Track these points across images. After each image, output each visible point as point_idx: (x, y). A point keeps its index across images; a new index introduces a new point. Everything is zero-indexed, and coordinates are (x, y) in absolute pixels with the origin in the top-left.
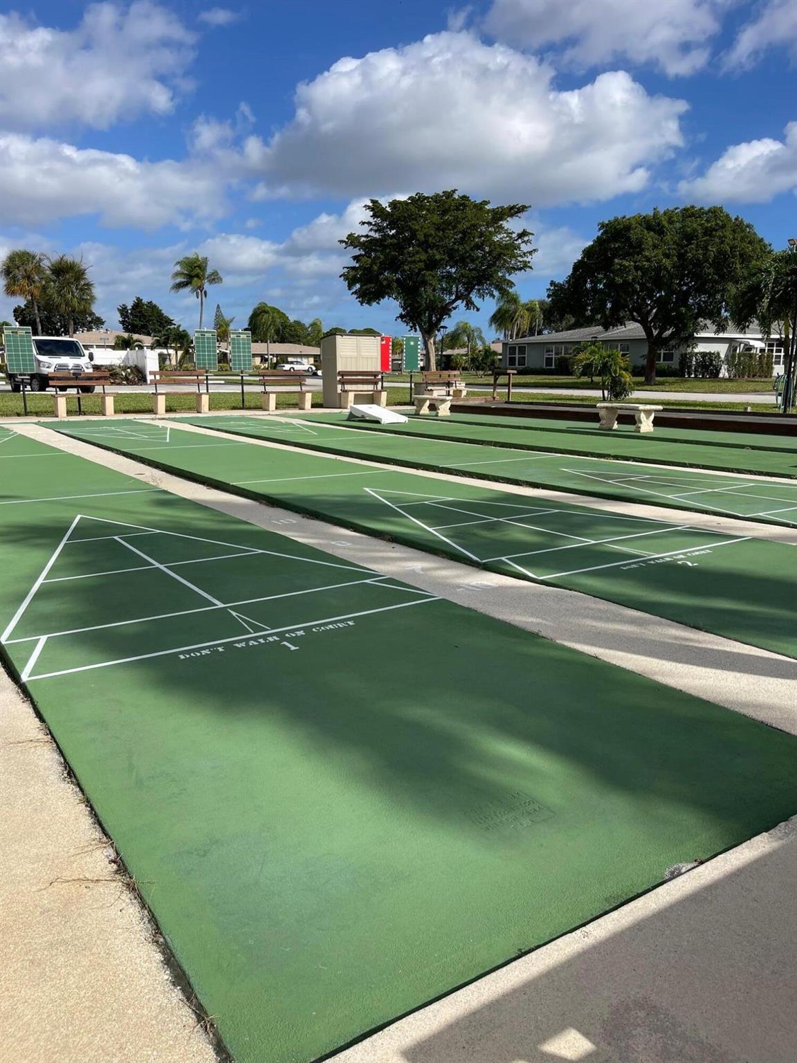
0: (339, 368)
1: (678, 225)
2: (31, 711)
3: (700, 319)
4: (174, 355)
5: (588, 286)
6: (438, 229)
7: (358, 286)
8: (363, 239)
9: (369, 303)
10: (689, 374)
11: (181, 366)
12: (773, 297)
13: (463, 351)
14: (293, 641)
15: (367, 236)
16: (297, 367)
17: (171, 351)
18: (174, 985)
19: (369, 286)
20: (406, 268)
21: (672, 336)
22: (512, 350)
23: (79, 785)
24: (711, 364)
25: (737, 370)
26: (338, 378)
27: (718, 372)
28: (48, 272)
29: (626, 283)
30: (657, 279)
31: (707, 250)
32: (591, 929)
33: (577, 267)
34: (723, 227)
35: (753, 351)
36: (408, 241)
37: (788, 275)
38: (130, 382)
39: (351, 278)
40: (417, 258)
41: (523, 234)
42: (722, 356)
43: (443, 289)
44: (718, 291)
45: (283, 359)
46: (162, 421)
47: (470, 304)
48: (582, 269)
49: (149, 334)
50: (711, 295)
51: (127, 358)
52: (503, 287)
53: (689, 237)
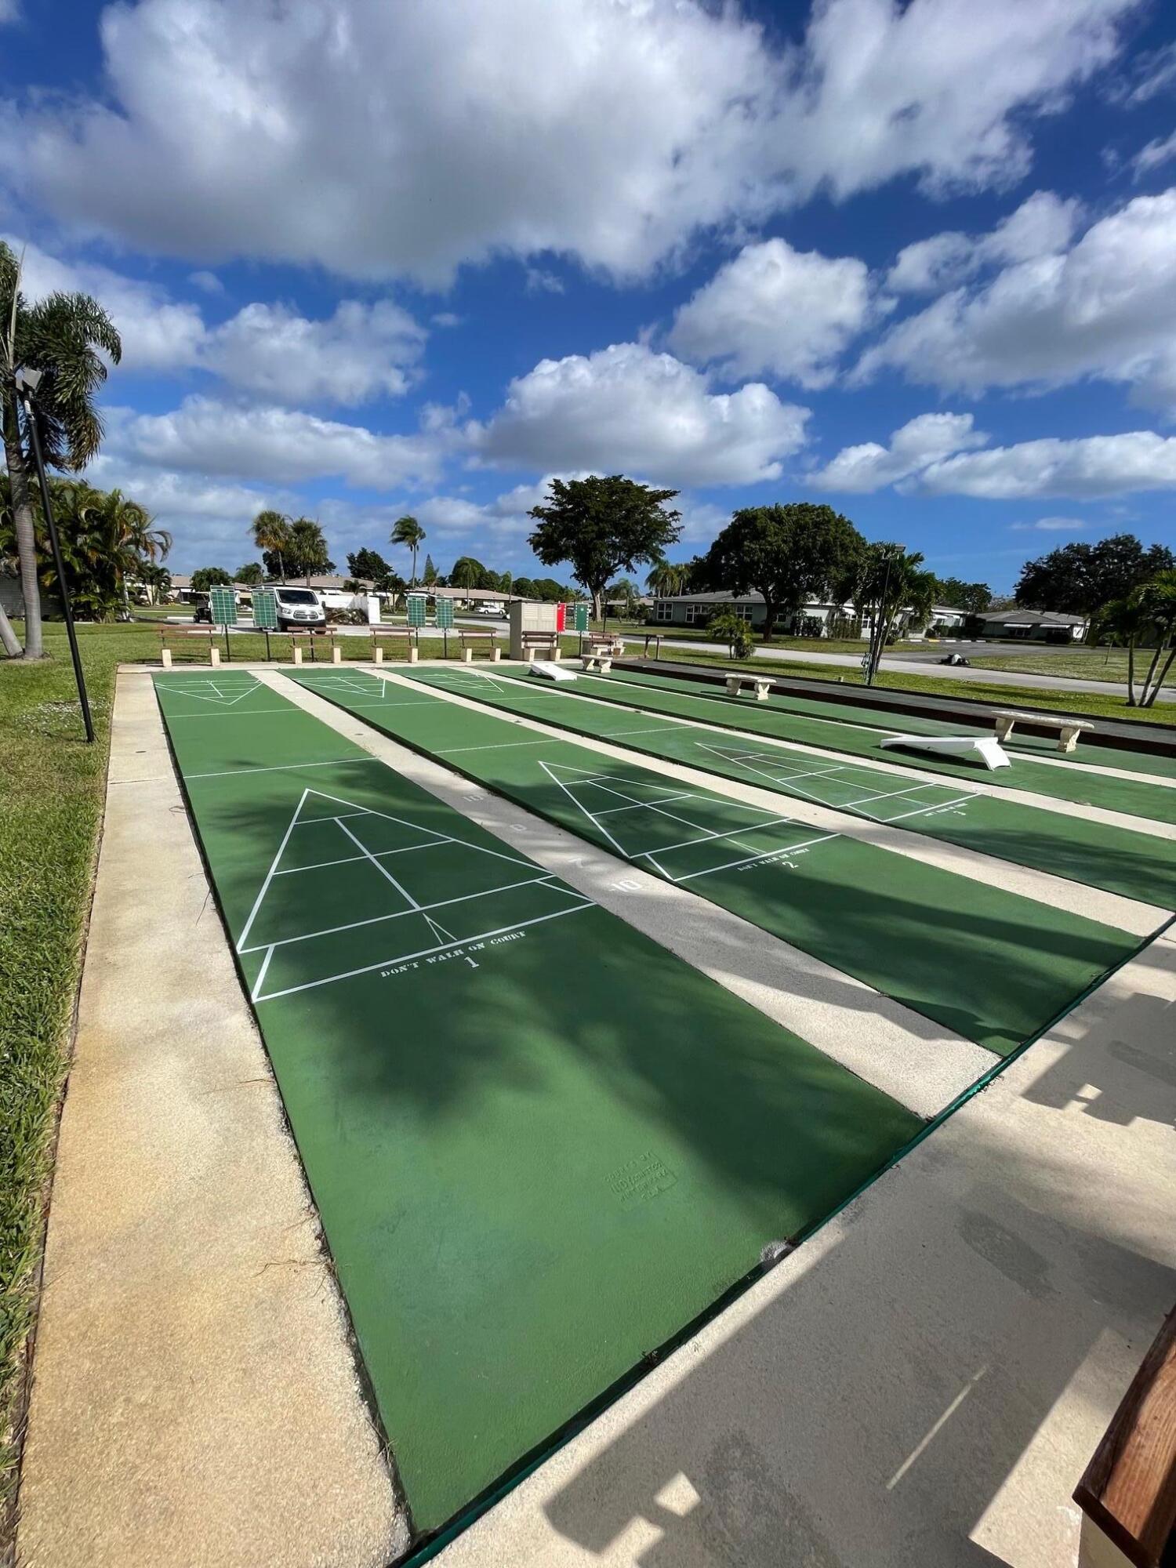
0: (523, 629)
1: (795, 518)
2: (258, 1039)
3: (808, 593)
4: (392, 598)
5: (723, 562)
6: (606, 507)
7: (541, 549)
8: (546, 511)
9: (550, 563)
10: (798, 633)
11: (397, 607)
12: (865, 587)
13: (623, 602)
14: (475, 956)
15: (549, 509)
16: (491, 610)
17: (389, 595)
18: (362, 1399)
19: (550, 550)
20: (580, 536)
21: (787, 604)
22: (662, 607)
23: (294, 1137)
24: (815, 626)
25: (834, 632)
26: (523, 637)
27: (820, 633)
28: (291, 530)
29: (752, 560)
30: (776, 558)
31: (816, 539)
32: (701, 1340)
33: (715, 545)
34: (829, 521)
35: (847, 617)
36: (582, 515)
37: (876, 571)
38: (355, 623)
39: (536, 542)
40: (590, 528)
41: (673, 514)
42: (824, 620)
43: (609, 555)
44: (823, 573)
45: (479, 602)
46: (380, 670)
47: (629, 568)
48: (719, 548)
49: (371, 579)
50: (817, 574)
51: (353, 603)
52: (655, 556)
53: (803, 528)
